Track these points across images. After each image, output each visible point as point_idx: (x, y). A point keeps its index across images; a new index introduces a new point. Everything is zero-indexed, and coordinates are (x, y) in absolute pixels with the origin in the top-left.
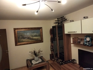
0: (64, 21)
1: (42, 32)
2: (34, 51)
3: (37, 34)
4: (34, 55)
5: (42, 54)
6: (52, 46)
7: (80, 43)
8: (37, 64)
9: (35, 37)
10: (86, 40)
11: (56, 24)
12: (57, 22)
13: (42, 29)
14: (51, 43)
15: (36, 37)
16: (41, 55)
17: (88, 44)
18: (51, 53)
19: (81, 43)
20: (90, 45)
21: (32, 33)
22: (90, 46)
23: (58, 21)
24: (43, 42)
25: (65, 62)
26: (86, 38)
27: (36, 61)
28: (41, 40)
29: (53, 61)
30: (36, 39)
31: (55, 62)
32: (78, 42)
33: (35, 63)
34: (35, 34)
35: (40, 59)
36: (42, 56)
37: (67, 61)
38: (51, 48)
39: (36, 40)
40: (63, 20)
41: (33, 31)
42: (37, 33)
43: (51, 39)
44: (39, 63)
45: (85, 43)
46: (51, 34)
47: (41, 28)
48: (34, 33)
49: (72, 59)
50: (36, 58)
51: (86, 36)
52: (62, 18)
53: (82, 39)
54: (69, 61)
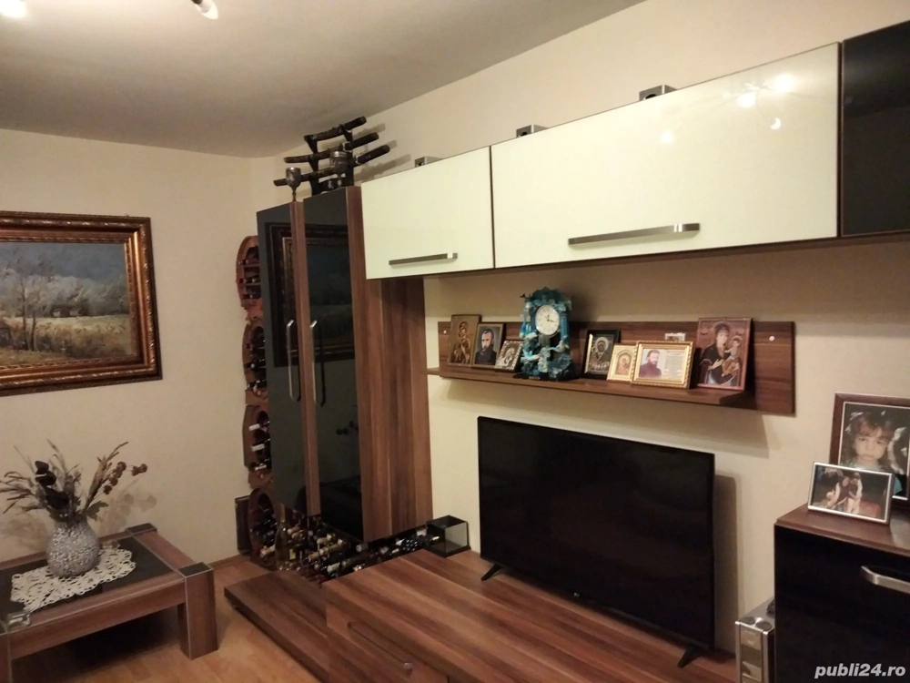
0: (365, 159)
1: (150, 273)
2: (42, 467)
3: (92, 291)
4: (43, 515)
5: (152, 500)
6: (262, 418)
7: (493, 358)
8: (76, 597)
9: (58, 323)
10: (534, 328)
11: (294, 186)
12: (306, 168)
13: (148, 243)
14: (249, 390)
15: (74, 324)
16: (138, 517)
17: (543, 366)
18: (246, 491)
19: (501, 363)
20: (556, 372)
21: (25, 271)
22: (561, 378)
23: (313, 161)
24: (157, 374)
25: (376, 545)
26: (533, 313)
27: (69, 576)
28: (130, 352)
29: (268, 563)
30: (77, 341)
31: (285, 572)
32: (478, 359)
33: (54, 598)
34: (63, 286)
35: (124, 555)
36: (148, 527)
37: (390, 542)
38: (250, 438)
39: (71, 351)
40: (358, 152)
41: (33, 252)
42: (84, 272)
43: (246, 346)
44: (100, 589)
45: (529, 357)
46: (244, 297)
47: (140, 225)
48: (45, 269)
49: (438, 513)
50: (68, 545)
51: (532, 299)
52: (344, 129)
53: (505, 325)
54: (409, 534)
